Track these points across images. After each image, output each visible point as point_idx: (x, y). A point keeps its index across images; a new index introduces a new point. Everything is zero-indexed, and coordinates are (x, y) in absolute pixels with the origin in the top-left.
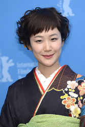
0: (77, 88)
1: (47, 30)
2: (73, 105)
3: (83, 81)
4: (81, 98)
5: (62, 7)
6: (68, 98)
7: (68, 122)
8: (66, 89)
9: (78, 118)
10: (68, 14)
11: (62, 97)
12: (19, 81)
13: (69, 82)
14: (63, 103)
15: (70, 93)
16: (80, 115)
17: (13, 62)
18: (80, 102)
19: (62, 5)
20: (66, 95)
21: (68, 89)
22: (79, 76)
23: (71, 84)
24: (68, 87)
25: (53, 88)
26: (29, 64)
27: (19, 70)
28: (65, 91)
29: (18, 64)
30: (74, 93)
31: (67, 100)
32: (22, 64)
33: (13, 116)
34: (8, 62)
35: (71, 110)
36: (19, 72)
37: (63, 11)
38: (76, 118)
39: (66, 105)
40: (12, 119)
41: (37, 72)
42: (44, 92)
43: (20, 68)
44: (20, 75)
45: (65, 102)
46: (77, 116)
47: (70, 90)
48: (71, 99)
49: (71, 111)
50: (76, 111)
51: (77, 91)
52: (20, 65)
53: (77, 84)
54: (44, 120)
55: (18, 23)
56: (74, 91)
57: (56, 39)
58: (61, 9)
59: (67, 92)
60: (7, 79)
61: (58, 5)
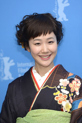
0: (68, 85)
1: (45, 34)
2: (65, 101)
3: (74, 79)
4: (72, 94)
5: (57, 13)
6: (60, 95)
7: (60, 116)
8: (59, 87)
9: (69, 112)
10: (63, 19)
11: (54, 94)
12: (18, 79)
13: (61, 80)
14: (55, 99)
15: (62, 90)
16: (71, 109)
17: (14, 62)
18: (71, 98)
19: (57, 11)
20: (59, 92)
21: (60, 86)
22: (70, 75)
23: (63, 82)
24: (61, 84)
25: (47, 86)
26: (28, 64)
27: (19, 69)
28: (58, 88)
29: (18, 63)
30: (66, 90)
31: (59, 96)
32: (22, 64)
33: (12, 110)
34: (9, 62)
35: (63, 105)
36: (19, 71)
37: (58, 17)
38: (67, 113)
39: (58, 100)
40: (11, 113)
41: (34, 71)
42: (39, 89)
43: (20, 68)
44: (20, 73)
45: (57, 98)
46: (69, 111)
47: (62, 87)
48: (63, 95)
49: (63, 107)
50: (67, 106)
51: (68, 88)
52: (20, 64)
53: (68, 82)
54: (39, 114)
55: (16, 26)
56: (65, 88)
57: (52, 42)
58: (56, 14)
59: (60, 89)
60: (8, 77)
61: (53, 11)
